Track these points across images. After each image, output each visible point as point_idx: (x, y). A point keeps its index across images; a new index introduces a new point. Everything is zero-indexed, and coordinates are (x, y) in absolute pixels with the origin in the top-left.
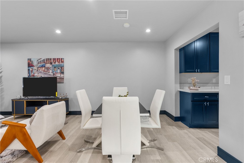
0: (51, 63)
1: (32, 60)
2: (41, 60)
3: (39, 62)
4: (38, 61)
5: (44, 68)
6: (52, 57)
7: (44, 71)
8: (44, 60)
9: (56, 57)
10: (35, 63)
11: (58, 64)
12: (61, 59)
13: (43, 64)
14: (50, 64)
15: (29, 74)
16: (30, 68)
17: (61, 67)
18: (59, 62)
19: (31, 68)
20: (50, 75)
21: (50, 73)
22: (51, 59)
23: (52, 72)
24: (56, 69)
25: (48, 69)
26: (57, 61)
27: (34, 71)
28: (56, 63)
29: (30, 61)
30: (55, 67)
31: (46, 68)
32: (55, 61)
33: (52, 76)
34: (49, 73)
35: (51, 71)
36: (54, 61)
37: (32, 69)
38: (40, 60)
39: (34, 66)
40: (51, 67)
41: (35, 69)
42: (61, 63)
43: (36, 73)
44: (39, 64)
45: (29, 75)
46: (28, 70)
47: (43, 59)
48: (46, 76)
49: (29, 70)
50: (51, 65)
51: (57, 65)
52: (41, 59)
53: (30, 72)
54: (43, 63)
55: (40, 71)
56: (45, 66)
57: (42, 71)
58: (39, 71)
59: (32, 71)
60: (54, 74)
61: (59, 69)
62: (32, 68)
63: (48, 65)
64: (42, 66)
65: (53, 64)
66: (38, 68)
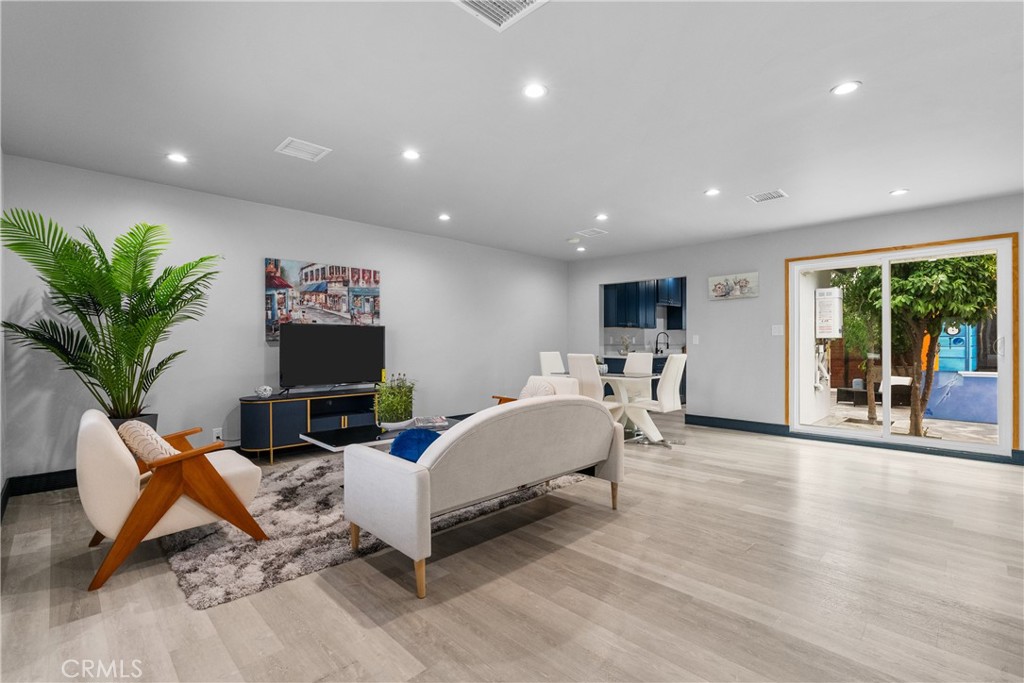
0: (346, 283)
1: (282, 264)
2: (314, 268)
3: (306, 274)
4: (304, 271)
5: (322, 296)
6: (349, 264)
7: (324, 305)
8: (323, 269)
9: (360, 266)
10: (293, 277)
11: (365, 286)
12: (375, 272)
13: (320, 281)
14: (342, 284)
15: (270, 312)
16: (275, 292)
17: (374, 297)
18: (368, 282)
19: (279, 293)
20: (342, 318)
21: (342, 314)
22: (344, 270)
23: (348, 311)
24: (359, 302)
25: (336, 298)
26: (363, 278)
27: (290, 303)
28: (361, 284)
29: (276, 266)
30: (357, 296)
31: (330, 296)
32: (357, 276)
33: (348, 323)
34: (339, 311)
35: (344, 307)
36: (353, 277)
37: (281, 296)
38: (310, 269)
39: (290, 287)
40: (346, 293)
41: (295, 295)
42: (373, 285)
43: (296, 311)
44: (306, 280)
45: (273, 315)
46: (267, 299)
47: (319, 267)
48: (330, 321)
49: (269, 298)
50: (346, 288)
51: (362, 289)
52: (313, 264)
53: (276, 306)
54: (322, 279)
55: (311, 304)
56: (326, 290)
57: (318, 305)
58: (305, 303)
59: (282, 303)
60: (353, 317)
61: (368, 301)
62: (282, 291)
63: (335, 288)
64: (318, 290)
65: (351, 284)
66: (303, 293)
